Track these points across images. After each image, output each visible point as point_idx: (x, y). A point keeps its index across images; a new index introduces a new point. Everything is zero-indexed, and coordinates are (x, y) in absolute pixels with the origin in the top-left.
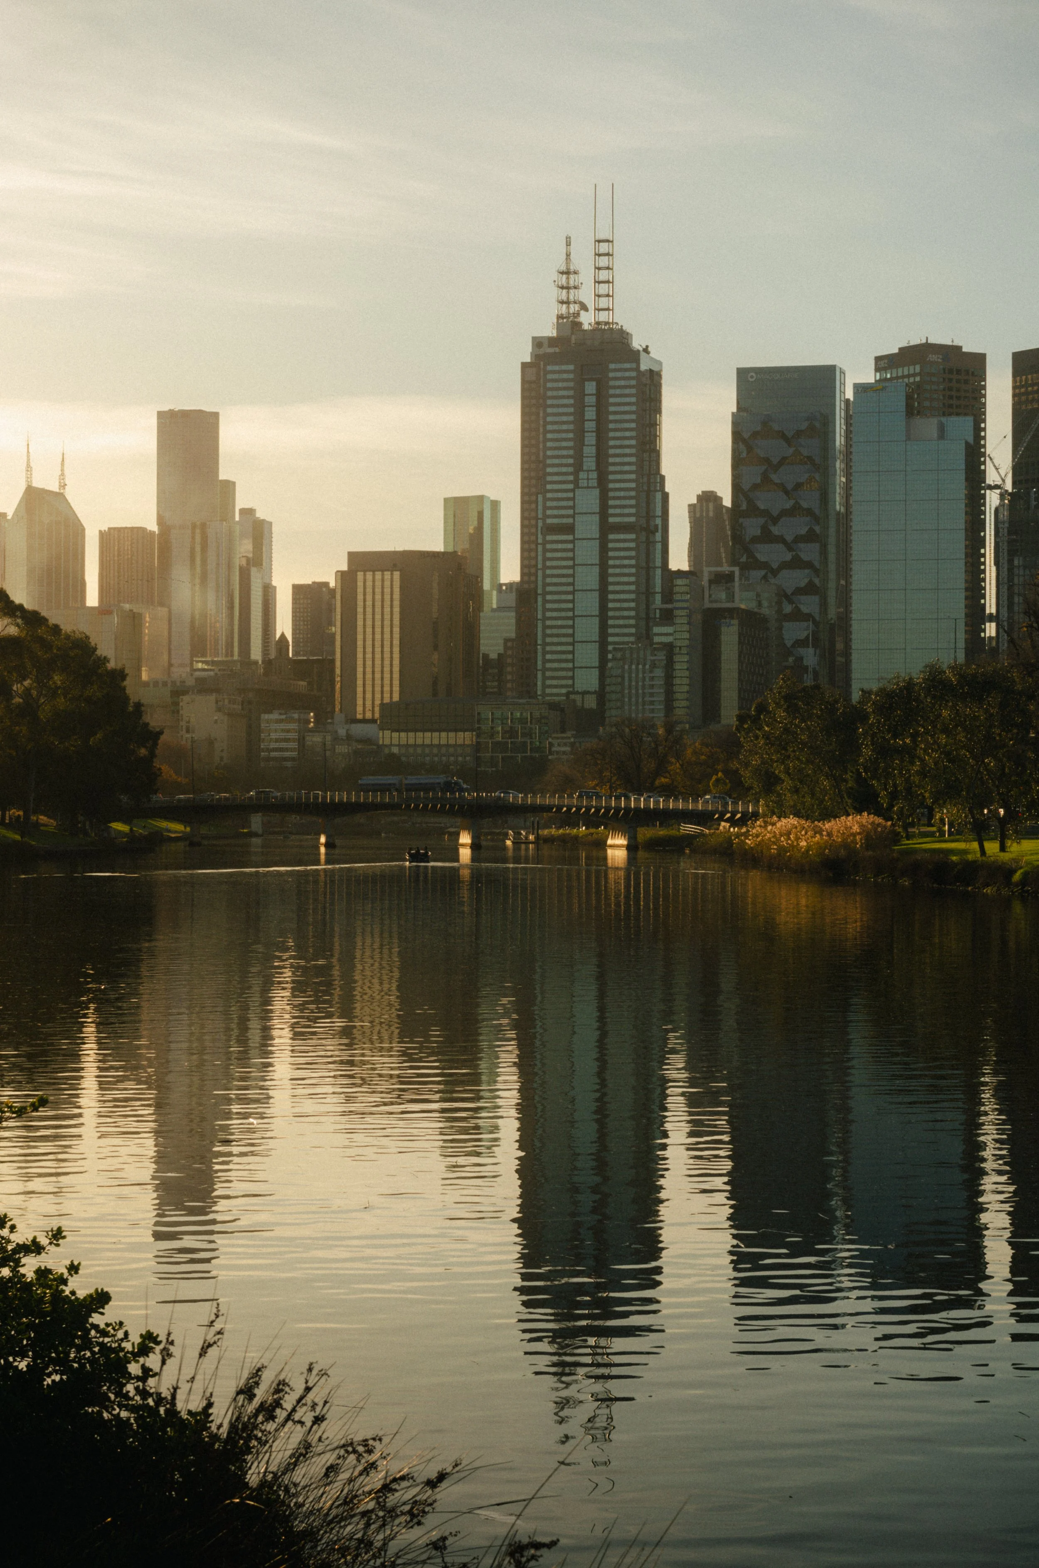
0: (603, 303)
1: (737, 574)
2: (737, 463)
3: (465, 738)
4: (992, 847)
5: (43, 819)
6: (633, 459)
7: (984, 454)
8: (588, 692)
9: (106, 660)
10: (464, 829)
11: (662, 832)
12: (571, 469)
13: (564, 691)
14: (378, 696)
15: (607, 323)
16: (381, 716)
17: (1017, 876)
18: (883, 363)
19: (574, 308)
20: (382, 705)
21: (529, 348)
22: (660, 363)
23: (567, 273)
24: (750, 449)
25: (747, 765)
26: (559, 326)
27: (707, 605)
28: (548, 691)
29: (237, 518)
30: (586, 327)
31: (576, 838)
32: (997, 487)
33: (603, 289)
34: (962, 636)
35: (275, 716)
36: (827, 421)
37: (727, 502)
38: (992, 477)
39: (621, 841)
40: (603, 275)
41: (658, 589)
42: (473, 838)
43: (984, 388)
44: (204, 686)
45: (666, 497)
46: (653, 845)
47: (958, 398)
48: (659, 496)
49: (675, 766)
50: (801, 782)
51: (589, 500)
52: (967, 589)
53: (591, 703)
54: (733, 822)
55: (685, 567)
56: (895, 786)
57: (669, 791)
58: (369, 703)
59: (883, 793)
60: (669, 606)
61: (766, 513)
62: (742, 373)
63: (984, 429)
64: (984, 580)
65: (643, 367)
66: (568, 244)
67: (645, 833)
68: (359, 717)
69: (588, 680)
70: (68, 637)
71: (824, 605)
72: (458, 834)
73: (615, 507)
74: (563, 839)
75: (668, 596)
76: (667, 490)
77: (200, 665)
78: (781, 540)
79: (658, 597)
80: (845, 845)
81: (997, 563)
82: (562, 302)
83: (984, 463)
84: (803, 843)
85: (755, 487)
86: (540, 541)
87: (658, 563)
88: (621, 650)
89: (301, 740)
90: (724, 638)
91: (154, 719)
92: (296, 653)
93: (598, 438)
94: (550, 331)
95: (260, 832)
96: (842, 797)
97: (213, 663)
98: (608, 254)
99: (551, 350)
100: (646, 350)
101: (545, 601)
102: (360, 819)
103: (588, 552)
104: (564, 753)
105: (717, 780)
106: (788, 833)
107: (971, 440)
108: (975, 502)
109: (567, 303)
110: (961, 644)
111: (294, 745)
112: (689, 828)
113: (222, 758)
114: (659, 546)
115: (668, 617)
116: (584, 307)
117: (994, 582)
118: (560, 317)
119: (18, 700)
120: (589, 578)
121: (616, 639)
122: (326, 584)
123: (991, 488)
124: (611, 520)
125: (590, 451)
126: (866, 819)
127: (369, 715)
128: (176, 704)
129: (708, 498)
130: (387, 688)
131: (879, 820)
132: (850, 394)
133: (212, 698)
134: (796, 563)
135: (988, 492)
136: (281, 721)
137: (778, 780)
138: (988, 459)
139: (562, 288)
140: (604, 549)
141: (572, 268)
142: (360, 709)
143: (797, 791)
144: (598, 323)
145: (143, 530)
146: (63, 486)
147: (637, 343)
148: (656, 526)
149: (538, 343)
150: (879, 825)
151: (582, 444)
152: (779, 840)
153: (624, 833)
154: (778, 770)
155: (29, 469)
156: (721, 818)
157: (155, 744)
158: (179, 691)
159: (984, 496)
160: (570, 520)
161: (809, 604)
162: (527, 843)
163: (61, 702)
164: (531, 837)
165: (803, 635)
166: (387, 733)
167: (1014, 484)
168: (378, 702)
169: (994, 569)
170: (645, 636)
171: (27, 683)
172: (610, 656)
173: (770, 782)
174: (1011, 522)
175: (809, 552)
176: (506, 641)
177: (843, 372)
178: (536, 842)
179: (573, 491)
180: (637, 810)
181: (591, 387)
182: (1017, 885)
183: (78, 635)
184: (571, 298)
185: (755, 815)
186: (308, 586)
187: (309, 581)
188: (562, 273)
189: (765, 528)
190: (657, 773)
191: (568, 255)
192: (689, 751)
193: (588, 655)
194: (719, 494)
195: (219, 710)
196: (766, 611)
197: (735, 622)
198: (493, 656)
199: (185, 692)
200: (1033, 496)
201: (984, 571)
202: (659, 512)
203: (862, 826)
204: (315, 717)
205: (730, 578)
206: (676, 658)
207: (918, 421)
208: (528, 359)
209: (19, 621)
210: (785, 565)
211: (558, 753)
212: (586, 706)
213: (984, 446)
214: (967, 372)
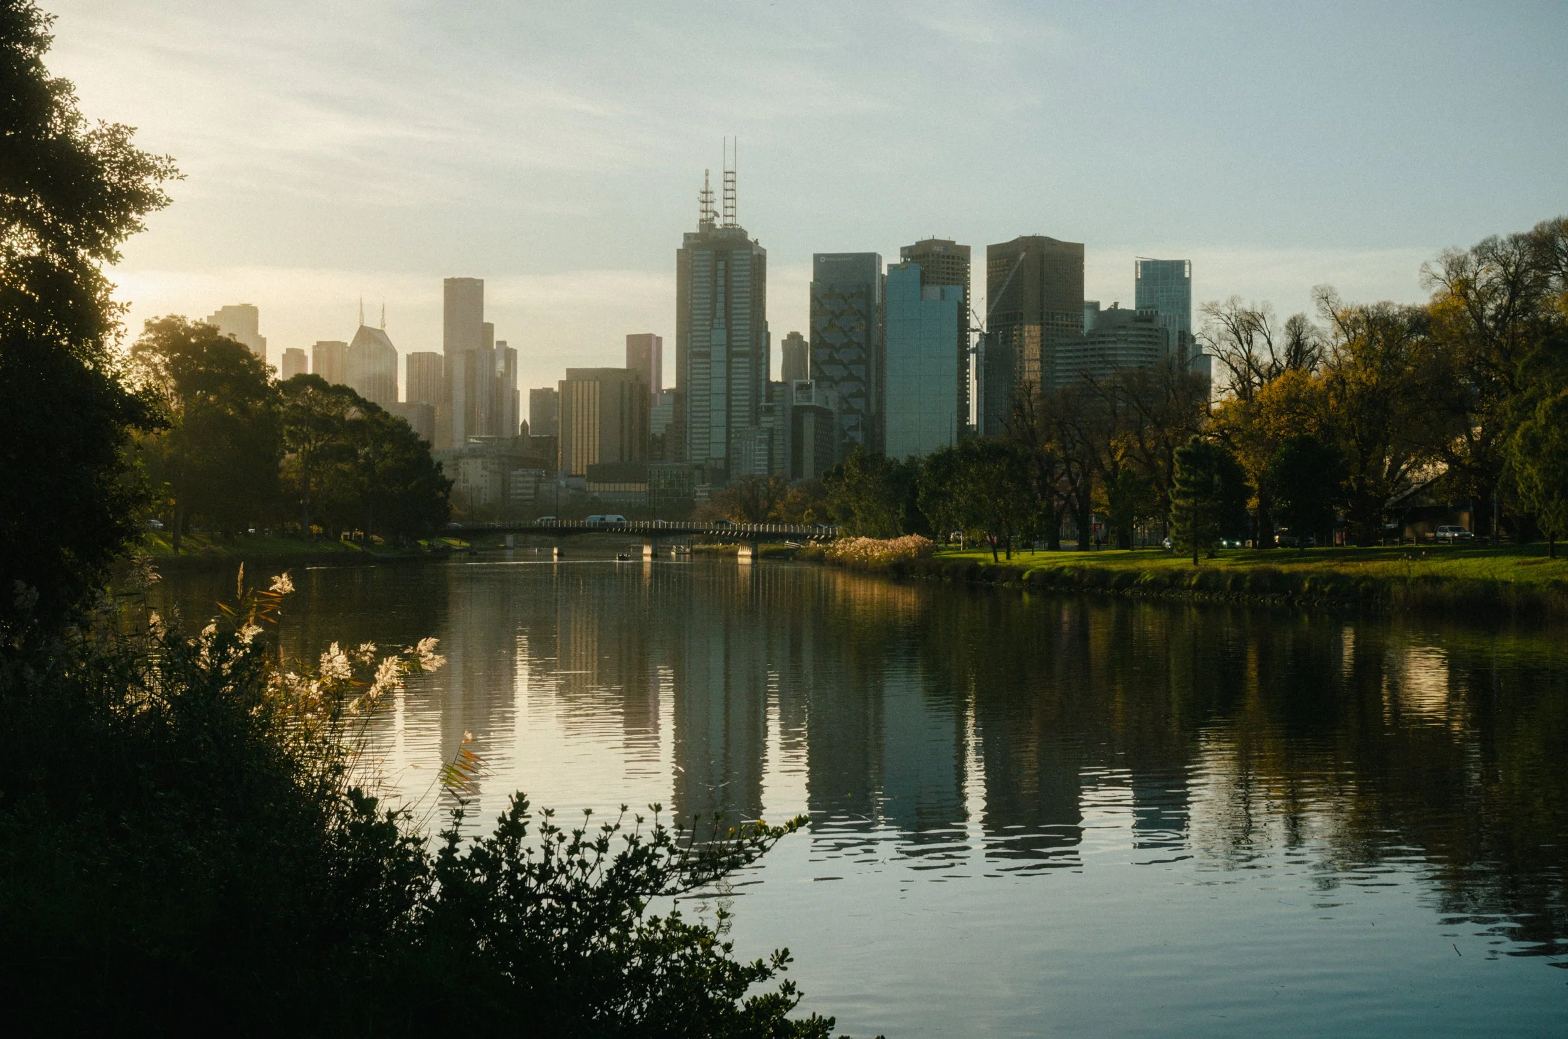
0: (729, 212)
1: (814, 384)
2: (814, 314)
3: (642, 487)
4: (1002, 556)
5: (375, 537)
6: (749, 311)
7: (969, 310)
8: (720, 459)
9: (417, 435)
10: (647, 544)
11: (772, 547)
12: (709, 317)
13: (703, 458)
14: (585, 460)
15: (732, 225)
16: (589, 473)
17: (1026, 576)
18: (907, 252)
19: (710, 215)
20: (589, 467)
21: (682, 241)
22: (765, 251)
23: (706, 192)
24: (821, 305)
25: (831, 504)
26: (701, 227)
27: (795, 404)
28: (694, 457)
29: (495, 347)
30: (718, 227)
31: (717, 550)
32: (977, 330)
33: (729, 203)
34: (955, 425)
35: (520, 472)
36: (870, 288)
37: (807, 338)
38: (974, 324)
39: (748, 552)
40: (730, 194)
41: (764, 393)
42: (653, 550)
43: (969, 267)
44: (474, 453)
45: (768, 335)
46: (768, 555)
47: (953, 274)
48: (764, 334)
49: (780, 506)
50: (869, 514)
51: (720, 336)
52: (958, 395)
53: (721, 465)
54: (818, 540)
55: (780, 380)
56: (940, 516)
57: (776, 520)
58: (579, 464)
59: (932, 522)
60: (771, 404)
61: (832, 346)
62: (817, 258)
63: (969, 294)
64: (969, 389)
65: (755, 253)
66: (707, 174)
67: (763, 547)
68: (574, 473)
69: (719, 451)
70: (394, 420)
71: (868, 404)
72: (642, 548)
73: (737, 341)
74: (708, 552)
75: (769, 398)
76: (769, 330)
77: (472, 440)
78: (841, 363)
79: (764, 398)
80: (905, 555)
81: (977, 378)
82: (703, 211)
83: (969, 315)
84: (876, 554)
85: (825, 329)
86: (689, 362)
87: (764, 377)
88: (739, 432)
89: (537, 488)
90: (805, 424)
91: (447, 473)
92: (533, 432)
93: (726, 298)
94: (695, 229)
95: (512, 546)
96: (896, 525)
97: (480, 439)
98: (732, 181)
99: (696, 241)
100: (756, 242)
101: (692, 401)
102: (575, 538)
103: (720, 370)
104: (704, 497)
105: (808, 514)
106: (866, 547)
107: (961, 300)
108: (963, 338)
109: (706, 211)
110: (955, 429)
111: (532, 491)
112: (789, 544)
113: (486, 500)
114: (764, 367)
115: (770, 411)
116: (717, 214)
117: (975, 390)
118: (701, 220)
119: (361, 461)
120: (719, 385)
121: (737, 425)
122: (551, 389)
123: (973, 330)
124: (734, 349)
125: (720, 305)
126: (917, 538)
127: (579, 473)
128: (456, 465)
129: (794, 337)
130: (591, 455)
131: (925, 539)
132: (885, 271)
133: (479, 461)
134: (850, 378)
135: (972, 333)
136: (524, 476)
137: (852, 513)
138: (971, 312)
139: (703, 202)
140: (729, 368)
141: (709, 190)
142: (574, 468)
143: (865, 520)
144: (726, 225)
145: (435, 354)
146: (384, 326)
147: (751, 238)
148: (762, 354)
149: (687, 236)
150: (926, 542)
151: (716, 301)
152: (859, 551)
153: (749, 546)
154: (854, 506)
155: (362, 314)
156: (812, 538)
157: (449, 489)
158: (458, 457)
159: (969, 336)
160: (708, 349)
161: (858, 404)
162: (685, 554)
163: (389, 462)
164: (688, 550)
165: (853, 424)
166: (592, 484)
167: (988, 328)
168: (585, 464)
169: (975, 381)
170: (755, 422)
171: (367, 449)
172: (733, 436)
173: (846, 515)
174: (986, 351)
175: (858, 371)
176: (667, 425)
177: (880, 257)
178: (691, 553)
179: (710, 330)
180: (758, 533)
181: (721, 265)
182: (1026, 581)
183: (399, 419)
184: (709, 209)
185: (834, 537)
186: (540, 391)
187: (540, 388)
188: (703, 193)
189: (831, 356)
190: (769, 508)
191: (707, 181)
192: (789, 495)
193: (719, 435)
194: (801, 334)
195: (484, 468)
196: (833, 407)
197: (812, 414)
198: (659, 435)
199: (462, 458)
200: (1000, 336)
201: (969, 383)
202: (764, 344)
203: (915, 543)
204: (546, 473)
205: (809, 387)
206: (776, 437)
207: (927, 288)
208: (681, 247)
209: (363, 409)
210: (843, 379)
211: (700, 497)
212: (718, 467)
213: (969, 305)
214: (958, 258)
